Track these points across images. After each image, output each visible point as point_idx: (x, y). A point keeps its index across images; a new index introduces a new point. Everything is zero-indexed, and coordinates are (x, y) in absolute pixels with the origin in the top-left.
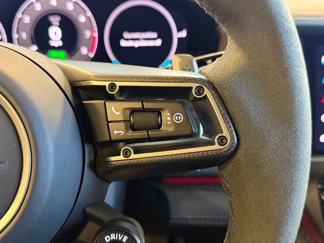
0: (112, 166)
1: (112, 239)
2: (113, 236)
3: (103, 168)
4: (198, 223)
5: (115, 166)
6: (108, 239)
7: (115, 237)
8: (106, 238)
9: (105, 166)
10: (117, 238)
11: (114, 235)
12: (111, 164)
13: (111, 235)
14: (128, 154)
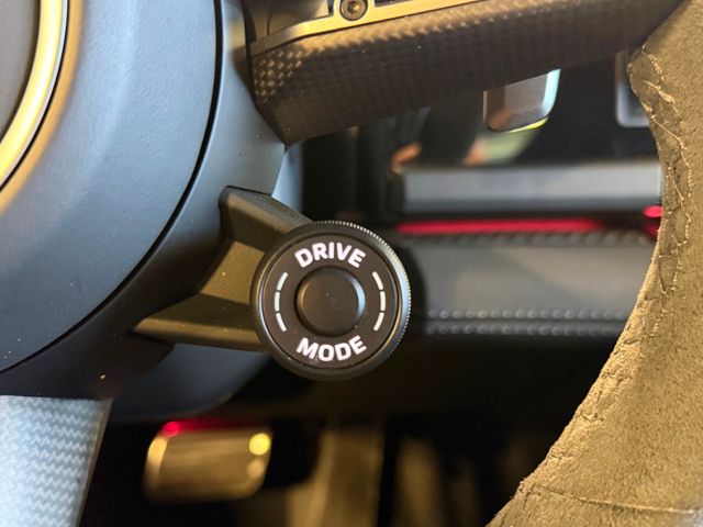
0: (308, 54)
1: (317, 258)
2: (320, 251)
3: (274, 68)
4: (505, 329)
5: (316, 51)
6: (304, 257)
7: (327, 252)
8: (298, 255)
9: (284, 59)
10: (332, 256)
11: (322, 246)
12: (302, 49)
13: (315, 247)
14: (357, 8)
